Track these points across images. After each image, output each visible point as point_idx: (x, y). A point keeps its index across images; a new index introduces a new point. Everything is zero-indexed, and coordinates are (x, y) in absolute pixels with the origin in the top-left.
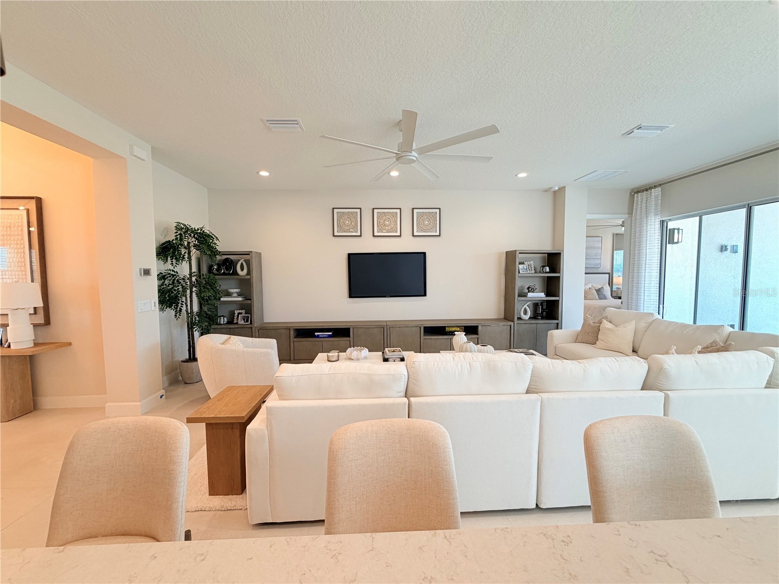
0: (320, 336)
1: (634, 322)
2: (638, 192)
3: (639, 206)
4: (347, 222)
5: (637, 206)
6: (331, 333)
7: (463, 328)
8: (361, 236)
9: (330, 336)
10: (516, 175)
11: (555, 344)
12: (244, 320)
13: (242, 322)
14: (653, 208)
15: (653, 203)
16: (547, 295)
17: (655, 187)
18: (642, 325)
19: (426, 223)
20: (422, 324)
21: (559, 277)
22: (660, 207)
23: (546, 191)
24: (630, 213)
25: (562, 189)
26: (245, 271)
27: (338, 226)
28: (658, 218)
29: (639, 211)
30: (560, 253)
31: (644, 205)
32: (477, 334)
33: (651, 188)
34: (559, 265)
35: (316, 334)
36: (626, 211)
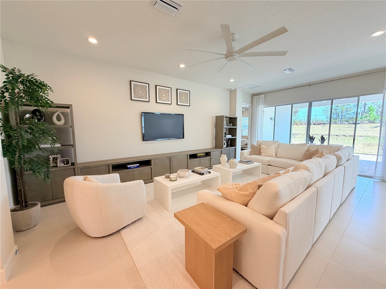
0: (131, 167)
1: (274, 145)
2: (254, 95)
3: (256, 101)
4: (140, 92)
5: (255, 101)
6: (138, 165)
7: (205, 153)
8: (149, 101)
9: (138, 167)
10: (229, 80)
11: (245, 156)
12: (64, 163)
13: (62, 165)
14: (261, 102)
15: (261, 100)
16: (232, 136)
17: (262, 94)
18: (276, 146)
19: (184, 98)
20: (188, 154)
21: (236, 128)
22: (263, 102)
23: (228, 90)
24: (252, 103)
25: (235, 90)
26: (63, 122)
27: (134, 94)
28: (263, 106)
29: (255, 103)
30: (237, 118)
31: (257, 101)
32: (210, 156)
33: (260, 94)
34: (235, 123)
35: (128, 166)
36: (250, 102)
